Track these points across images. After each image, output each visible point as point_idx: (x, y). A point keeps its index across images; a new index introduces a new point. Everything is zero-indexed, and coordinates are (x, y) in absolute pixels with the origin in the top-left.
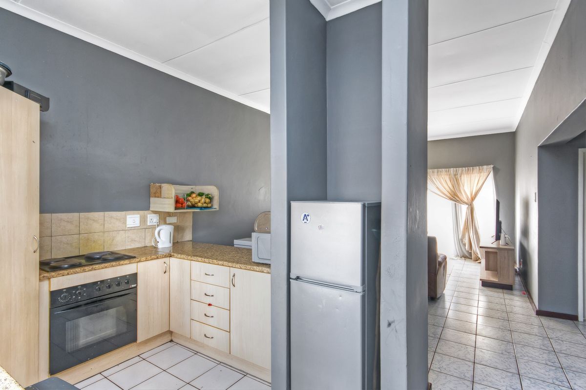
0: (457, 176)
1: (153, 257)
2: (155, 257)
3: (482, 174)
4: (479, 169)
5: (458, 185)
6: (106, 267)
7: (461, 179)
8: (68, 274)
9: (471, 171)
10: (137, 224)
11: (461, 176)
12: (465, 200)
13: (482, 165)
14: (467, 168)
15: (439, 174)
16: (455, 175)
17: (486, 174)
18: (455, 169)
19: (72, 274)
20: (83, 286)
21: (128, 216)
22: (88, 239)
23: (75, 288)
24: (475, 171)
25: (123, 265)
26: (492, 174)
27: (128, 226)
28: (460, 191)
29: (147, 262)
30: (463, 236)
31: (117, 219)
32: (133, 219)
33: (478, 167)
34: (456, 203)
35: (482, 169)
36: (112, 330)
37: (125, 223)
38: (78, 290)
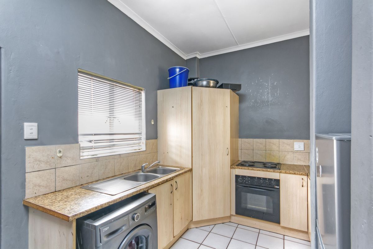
1: (291, 172)
2: (293, 172)
6: (259, 170)
8: (242, 169)
10: (302, 148)
19: (243, 169)
20: (249, 177)
21: (295, 143)
22: (270, 154)
23: (245, 177)
25: (269, 171)
27: (295, 149)
29: (286, 174)
31: (287, 144)
32: (298, 145)
36: (265, 209)
37: (293, 147)
38: (246, 178)
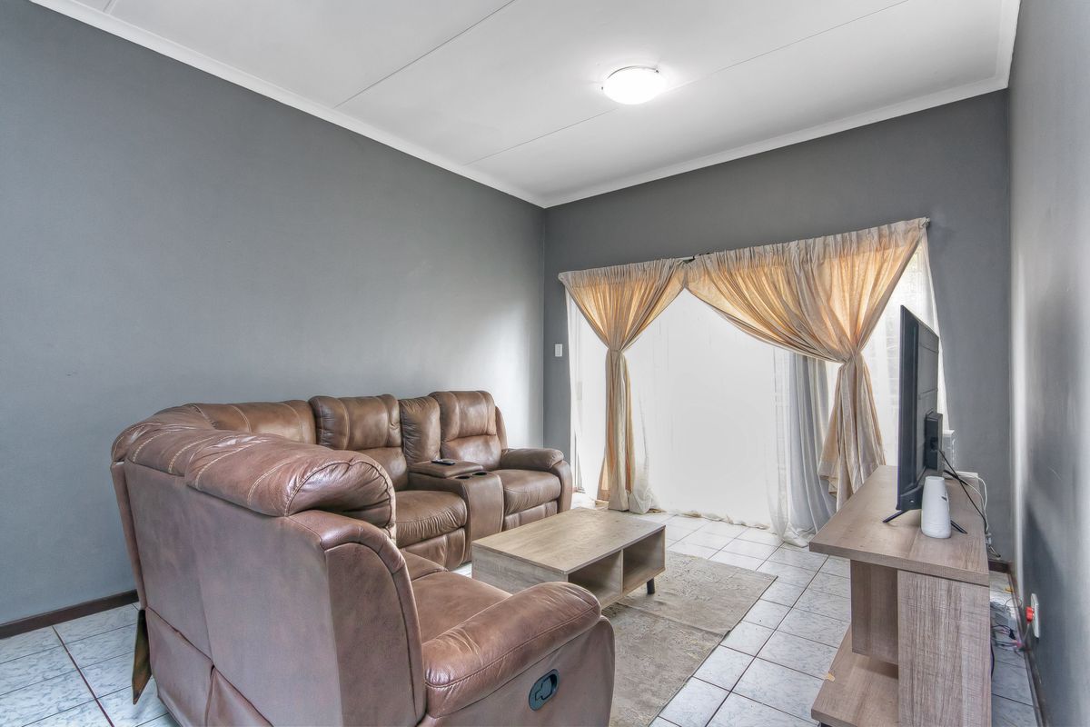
0: (808, 267)
3: (890, 252)
4: (880, 236)
5: (814, 294)
7: (821, 275)
9: (854, 246)
11: (820, 265)
12: (835, 345)
13: (890, 220)
14: (839, 237)
15: (756, 261)
16: (803, 262)
17: (903, 250)
18: (802, 243)
24: (865, 243)
26: (923, 249)
28: (818, 313)
30: (829, 463)
33: (874, 230)
34: (809, 355)
35: (891, 233)
